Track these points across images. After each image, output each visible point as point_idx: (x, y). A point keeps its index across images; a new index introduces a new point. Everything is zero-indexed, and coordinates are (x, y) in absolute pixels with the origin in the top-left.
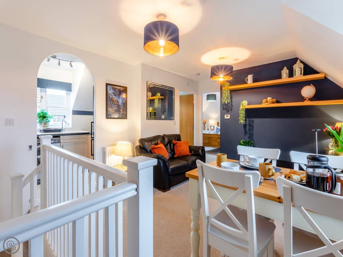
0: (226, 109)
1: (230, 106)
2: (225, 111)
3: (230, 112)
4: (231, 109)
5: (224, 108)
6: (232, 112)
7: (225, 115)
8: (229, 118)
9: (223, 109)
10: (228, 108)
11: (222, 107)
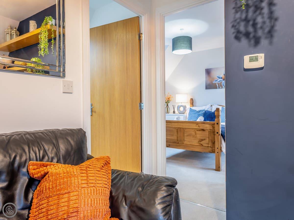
0: (247, 35)
1: (264, 23)
2: (244, 41)
3: (264, 42)
4: (270, 33)
5: (239, 32)
6: (271, 43)
7: (246, 58)
8: (263, 65)
9: (237, 38)
10: (255, 31)
11: (233, 30)
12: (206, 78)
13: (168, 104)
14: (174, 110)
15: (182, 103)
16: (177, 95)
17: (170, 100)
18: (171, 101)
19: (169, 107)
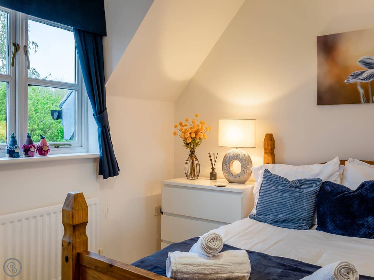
12: (319, 65)
13: (196, 151)
14: (213, 169)
15: (237, 148)
16: (221, 122)
17: (200, 139)
18: (203, 141)
19: (197, 159)
